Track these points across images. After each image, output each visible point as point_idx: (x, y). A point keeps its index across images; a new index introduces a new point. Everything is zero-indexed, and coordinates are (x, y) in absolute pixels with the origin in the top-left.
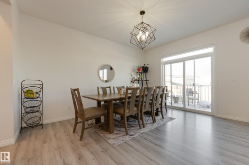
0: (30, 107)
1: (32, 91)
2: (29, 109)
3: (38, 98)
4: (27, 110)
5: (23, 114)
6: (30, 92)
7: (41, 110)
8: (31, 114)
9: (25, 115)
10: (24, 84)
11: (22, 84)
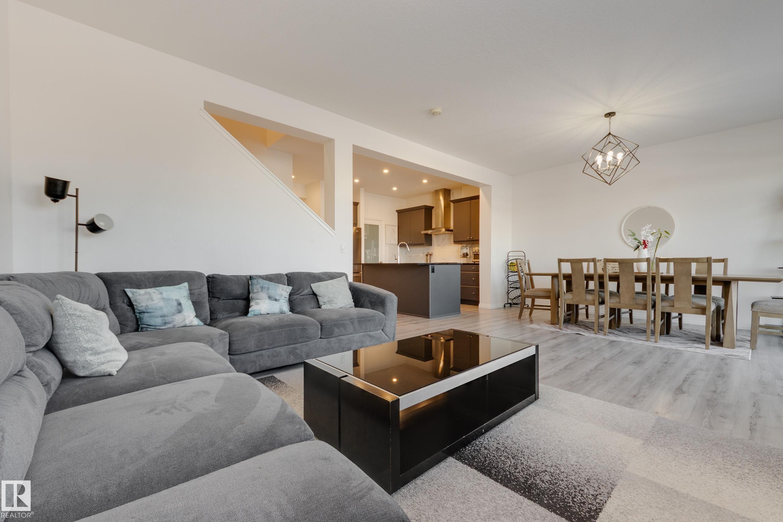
5: (509, 289)
9: (511, 290)
10: (510, 256)
11: (508, 256)
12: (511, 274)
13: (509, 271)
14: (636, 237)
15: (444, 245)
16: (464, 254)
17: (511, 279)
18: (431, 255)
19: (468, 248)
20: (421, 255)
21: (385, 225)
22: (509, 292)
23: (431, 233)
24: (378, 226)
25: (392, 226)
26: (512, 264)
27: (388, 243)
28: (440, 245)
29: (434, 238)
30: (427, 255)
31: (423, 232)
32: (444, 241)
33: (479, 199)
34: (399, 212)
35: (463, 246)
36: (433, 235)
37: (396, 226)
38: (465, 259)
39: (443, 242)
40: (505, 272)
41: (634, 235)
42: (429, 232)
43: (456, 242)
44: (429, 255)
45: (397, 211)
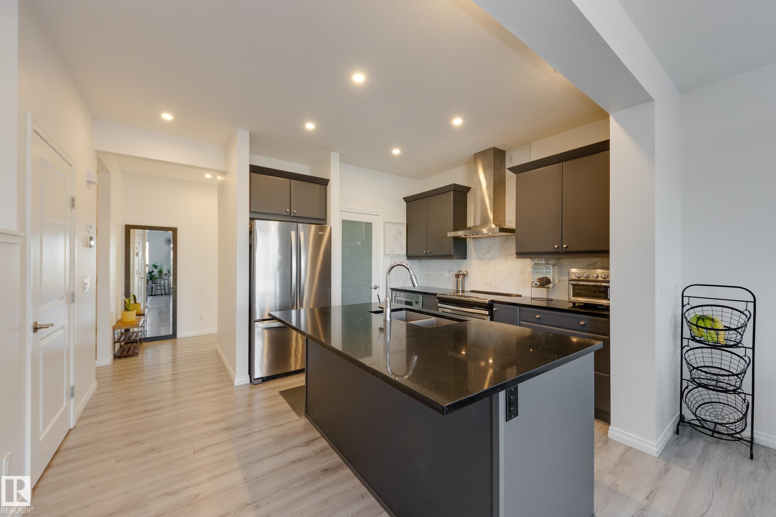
5: (685, 383)
7: (747, 389)
9: (690, 388)
10: (689, 297)
11: (683, 296)
12: (693, 344)
13: (687, 334)
15: (491, 259)
16: (541, 280)
18: (464, 275)
19: (550, 267)
20: (446, 273)
21: (384, 222)
22: (686, 392)
23: (466, 237)
24: (372, 223)
25: (396, 223)
26: (703, 320)
27: (388, 252)
28: (482, 258)
29: (471, 245)
30: (457, 276)
31: (451, 234)
32: (491, 250)
33: (608, 149)
34: (409, 200)
35: (536, 262)
36: (468, 240)
37: (402, 224)
38: (544, 290)
39: (488, 252)
40: (675, 338)
42: (461, 233)
43: (520, 254)
44: (460, 276)
45: (404, 199)
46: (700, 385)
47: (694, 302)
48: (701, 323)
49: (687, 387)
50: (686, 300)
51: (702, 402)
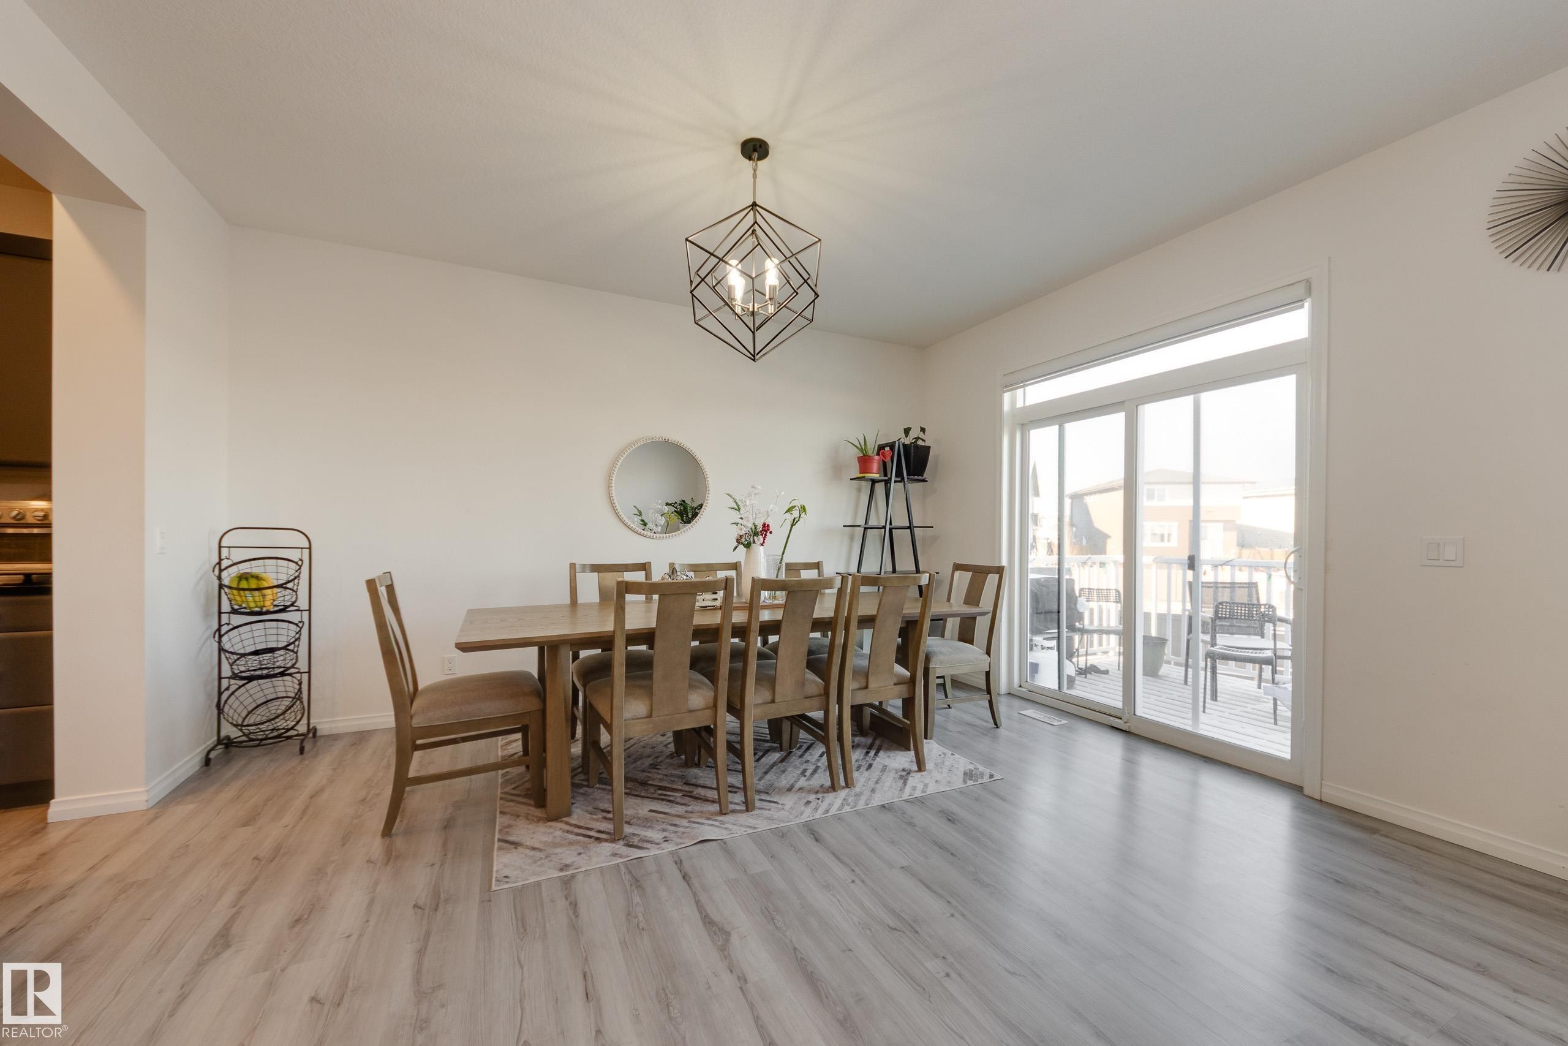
0: (256, 653)
1: (257, 578)
2: (253, 662)
3: (284, 609)
4: (242, 666)
5: (225, 683)
6: (253, 584)
7: (302, 665)
8: (265, 683)
9: (233, 688)
10: (229, 547)
11: (220, 547)
12: (237, 620)
13: (226, 607)
14: (643, 517)
17: (234, 642)
22: (224, 697)
26: (247, 579)
40: (207, 615)
41: (640, 514)
46: (250, 679)
47: (237, 555)
48: (244, 585)
49: (227, 689)
50: (225, 552)
51: (254, 705)
